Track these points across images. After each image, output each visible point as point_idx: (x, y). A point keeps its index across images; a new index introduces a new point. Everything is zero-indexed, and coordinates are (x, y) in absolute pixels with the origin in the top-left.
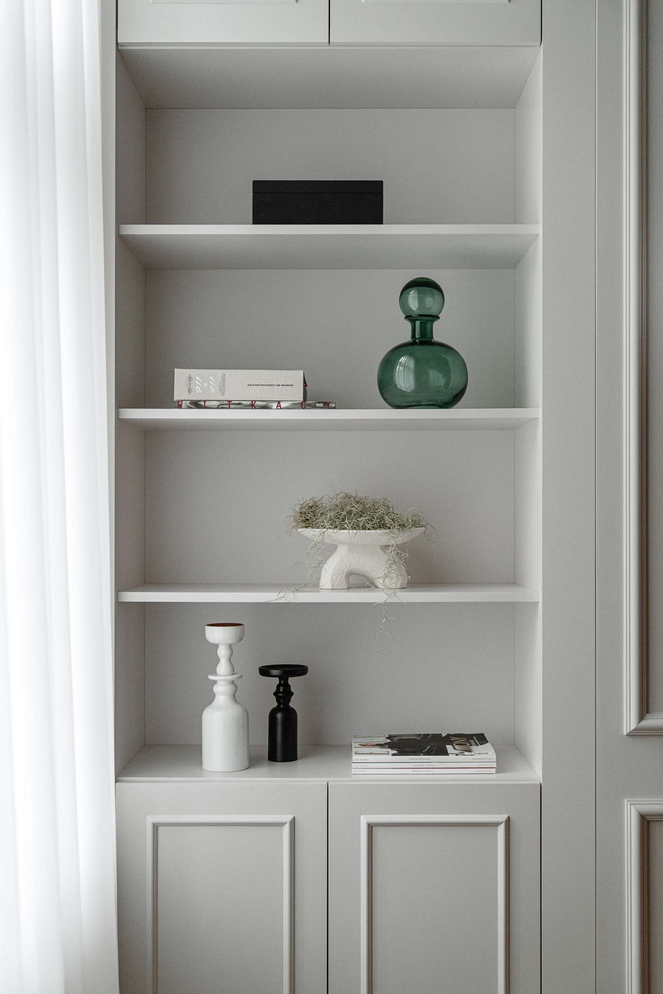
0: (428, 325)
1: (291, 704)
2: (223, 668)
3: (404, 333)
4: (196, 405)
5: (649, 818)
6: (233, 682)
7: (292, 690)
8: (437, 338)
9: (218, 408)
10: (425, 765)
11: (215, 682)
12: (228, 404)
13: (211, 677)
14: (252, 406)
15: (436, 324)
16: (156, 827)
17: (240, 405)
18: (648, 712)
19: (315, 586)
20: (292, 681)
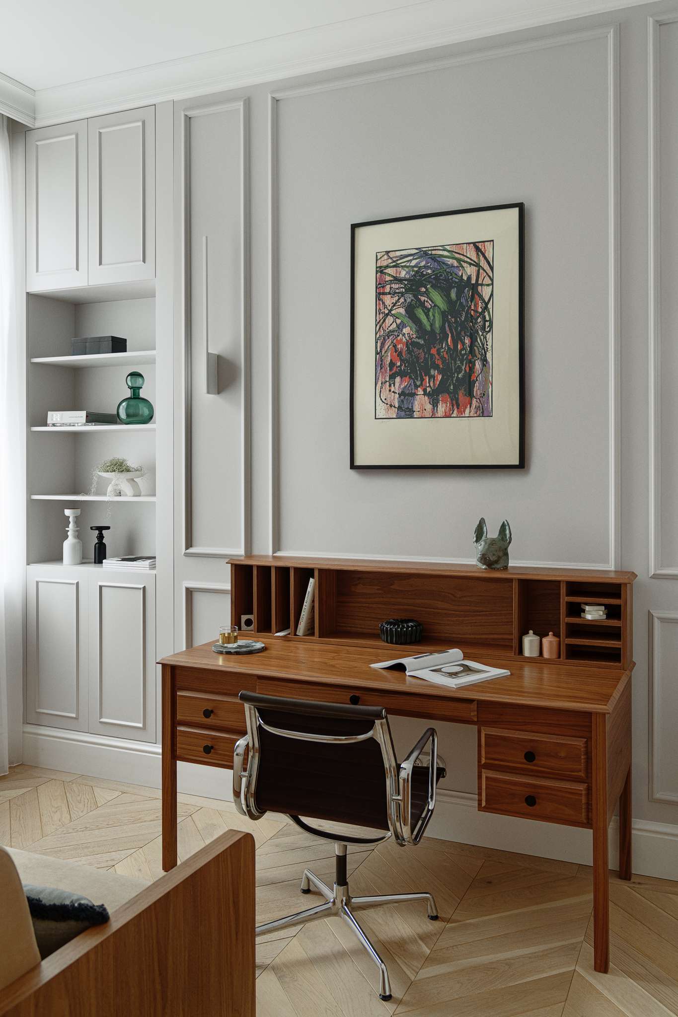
0: (137, 391)
1: (103, 541)
2: (71, 525)
3: (128, 393)
4: (54, 425)
5: (191, 590)
6: (77, 531)
7: (104, 535)
8: (141, 395)
9: (60, 426)
10: (126, 565)
11: (68, 531)
12: (62, 425)
13: (67, 529)
14: (70, 425)
15: (141, 390)
16: (37, 583)
17: (66, 425)
18: (191, 546)
19: (105, 494)
20: (104, 532)
